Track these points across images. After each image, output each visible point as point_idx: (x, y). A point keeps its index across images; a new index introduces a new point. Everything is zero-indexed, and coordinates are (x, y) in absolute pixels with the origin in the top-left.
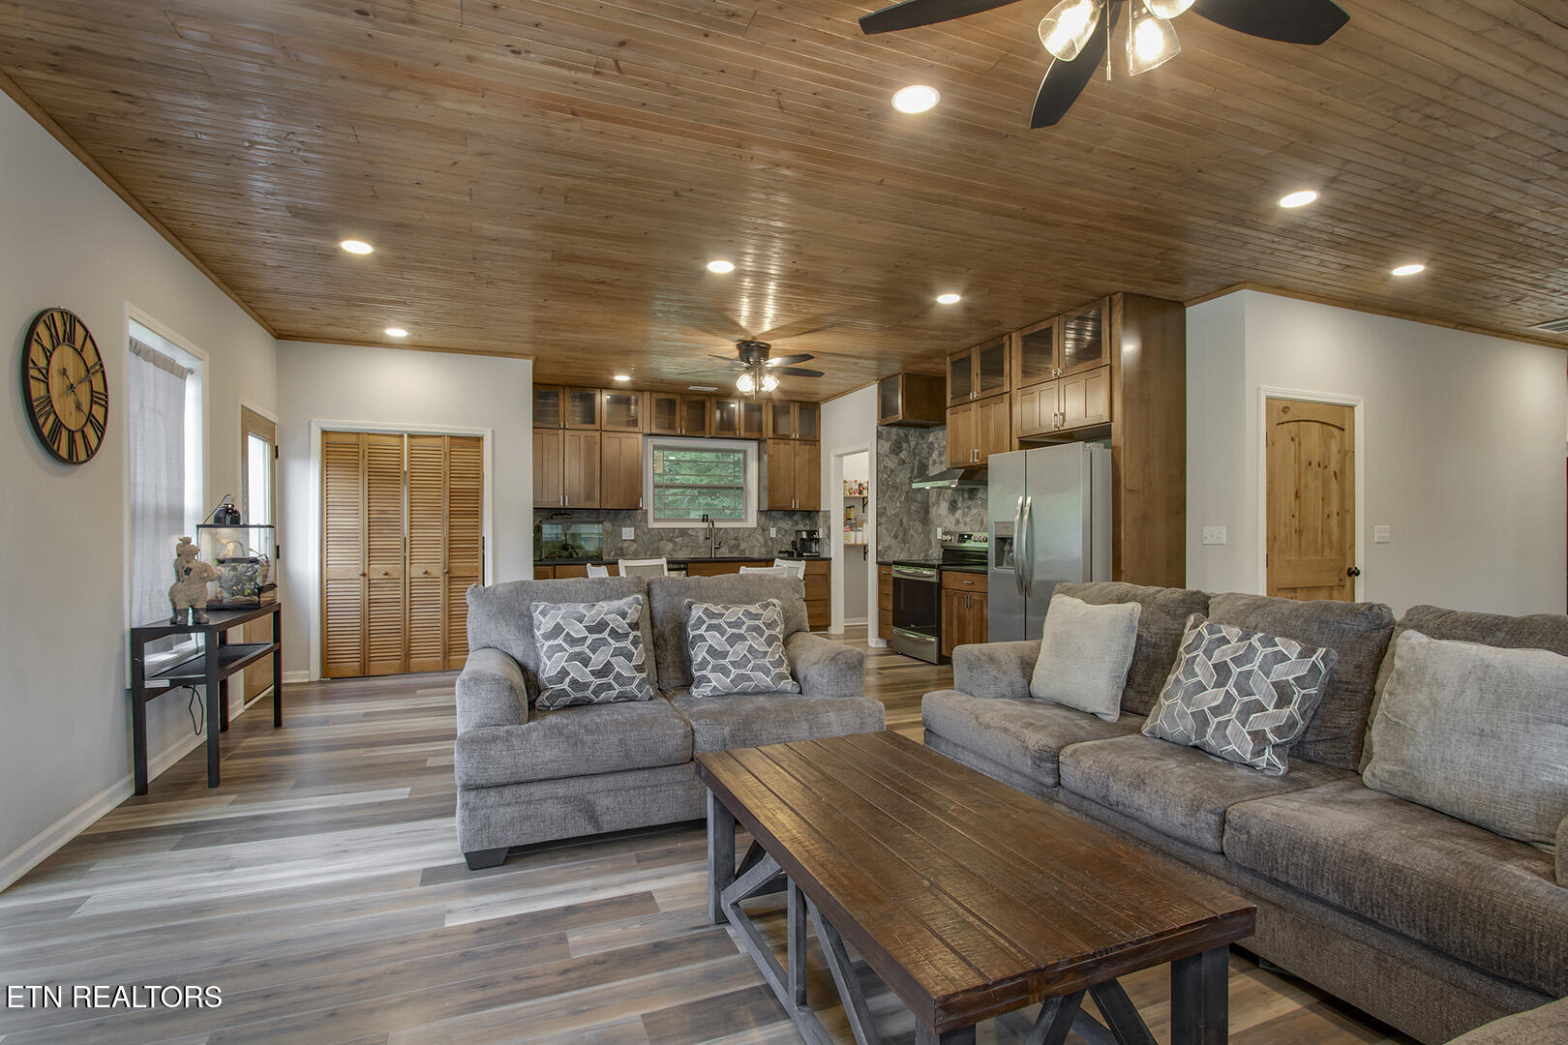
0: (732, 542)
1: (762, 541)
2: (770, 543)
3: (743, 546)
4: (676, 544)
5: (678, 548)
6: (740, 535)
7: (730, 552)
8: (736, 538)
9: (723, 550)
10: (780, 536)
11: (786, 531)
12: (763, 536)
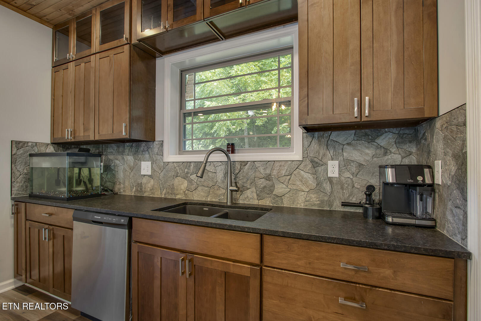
0: (262, 183)
1: (312, 183)
2: (327, 187)
3: (280, 189)
4: (190, 182)
5: (193, 187)
6: (275, 172)
7: (259, 197)
8: (268, 178)
9: (248, 193)
10: (347, 175)
11: (360, 165)
12: (315, 173)
